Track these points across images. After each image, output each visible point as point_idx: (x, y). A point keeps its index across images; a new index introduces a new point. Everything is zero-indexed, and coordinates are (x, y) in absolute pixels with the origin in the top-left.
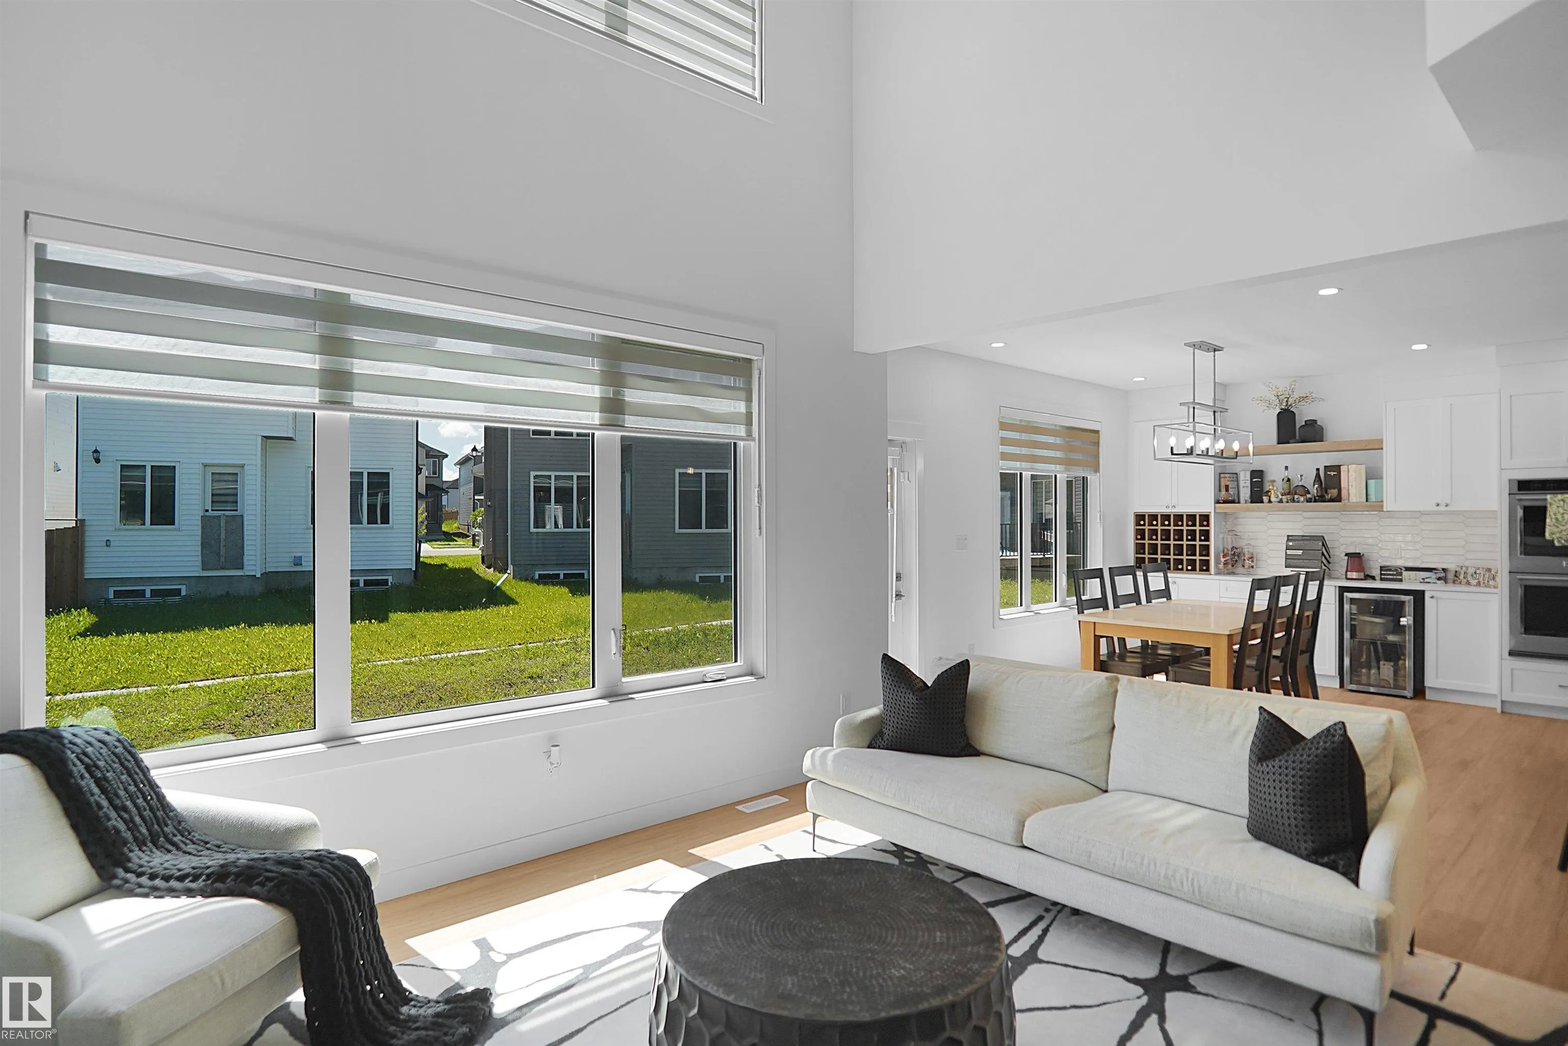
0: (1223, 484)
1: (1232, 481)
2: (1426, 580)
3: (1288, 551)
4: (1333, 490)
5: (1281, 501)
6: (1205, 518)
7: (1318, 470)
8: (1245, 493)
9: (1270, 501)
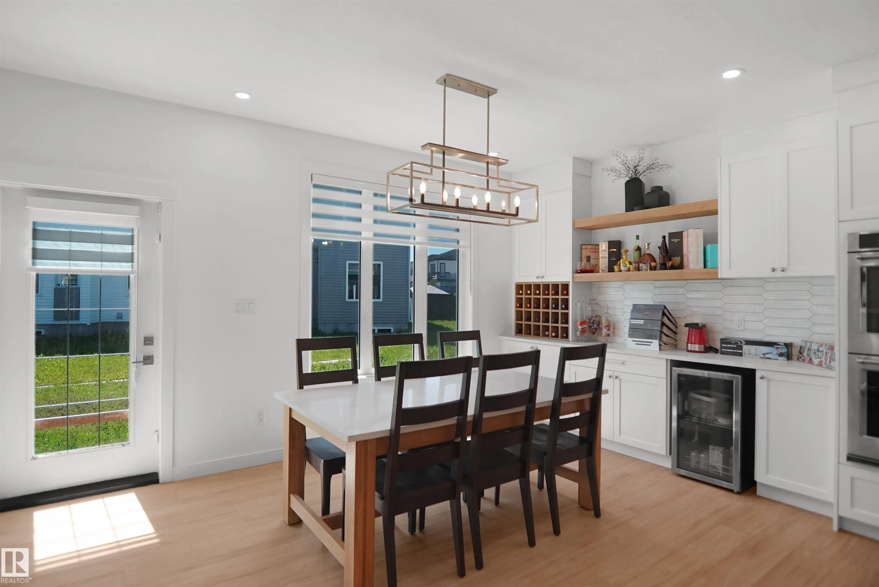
0: (584, 255)
1: (593, 252)
2: (767, 356)
3: (631, 320)
4: (676, 257)
5: (629, 270)
6: (566, 287)
8: (603, 262)
9: (620, 271)
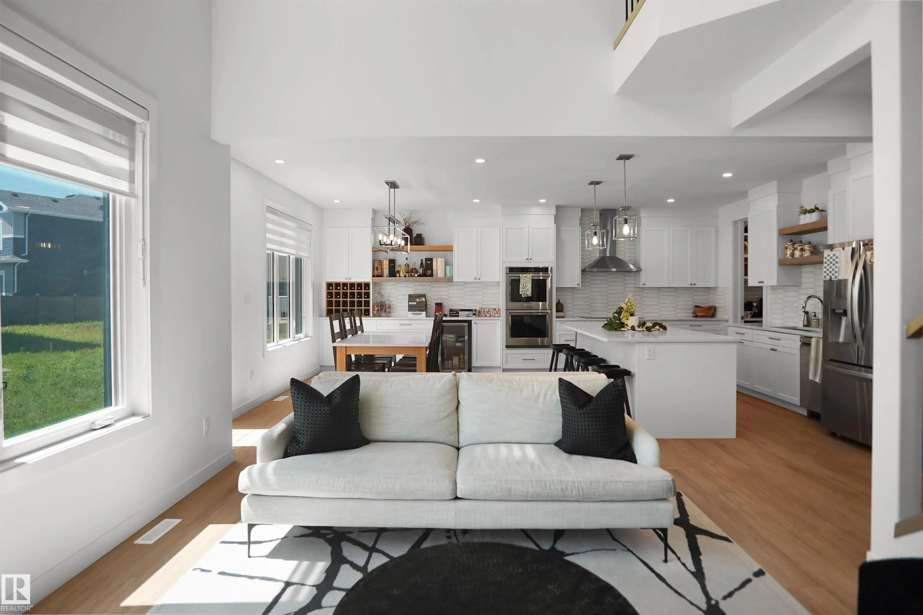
0: (375, 266)
1: (379, 265)
2: (468, 315)
3: (409, 303)
4: (429, 271)
5: (405, 276)
6: (367, 285)
7: (422, 260)
8: (386, 271)
9: (400, 276)
